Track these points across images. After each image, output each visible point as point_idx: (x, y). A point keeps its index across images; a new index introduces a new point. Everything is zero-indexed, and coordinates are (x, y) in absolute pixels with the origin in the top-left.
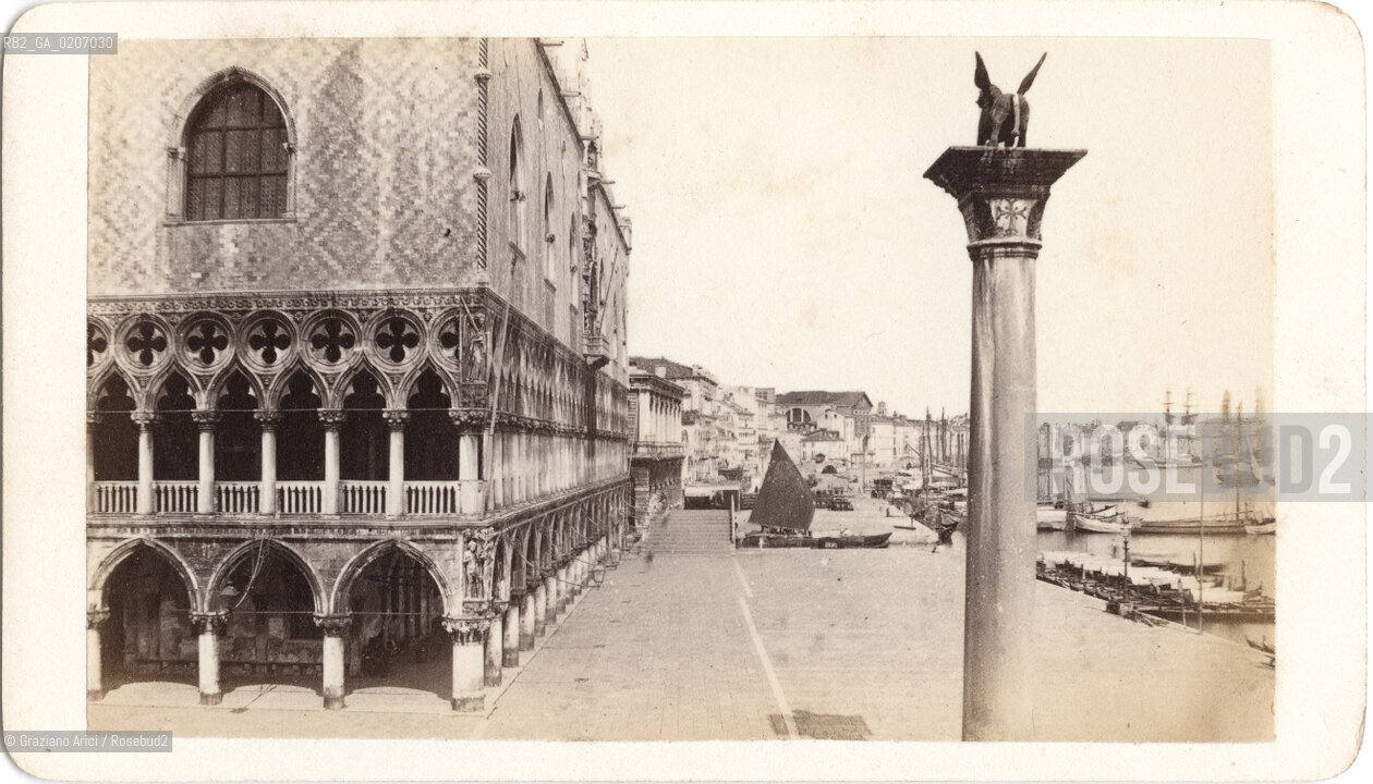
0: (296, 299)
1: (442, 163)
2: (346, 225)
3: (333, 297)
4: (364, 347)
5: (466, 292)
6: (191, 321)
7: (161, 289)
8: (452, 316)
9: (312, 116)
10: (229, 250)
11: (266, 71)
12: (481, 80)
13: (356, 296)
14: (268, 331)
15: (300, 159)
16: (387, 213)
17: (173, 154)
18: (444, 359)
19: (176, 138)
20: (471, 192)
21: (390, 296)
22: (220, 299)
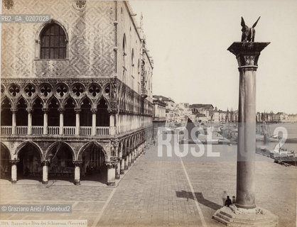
0: (69, 80)
1: (106, 45)
2: (81, 61)
3: (78, 80)
4: (86, 92)
5: (111, 79)
6: (41, 85)
7: (34, 76)
8: (108, 85)
9: (72, 33)
10: (51, 67)
11: (60, 20)
12: (116, 24)
13: (84, 80)
14: (62, 88)
15: (70, 44)
16: (92, 58)
17: (37, 42)
18: (106, 96)
19: (38, 38)
20: (113, 53)
21: (92, 80)
22: (49, 80)
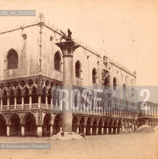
0: (18, 79)
1: (36, 58)
2: (24, 68)
3: (23, 78)
4: (26, 85)
5: (38, 76)
6: (7, 83)
7: (3, 79)
8: (37, 79)
9: (21, 54)
10: (11, 73)
11: (15, 48)
12: (40, 46)
13: (25, 78)
14: (16, 84)
15: (19, 60)
16: (29, 66)
17: (5, 61)
18: (36, 86)
19: (5, 59)
20: (39, 62)
21: (29, 77)
22: (10, 80)
